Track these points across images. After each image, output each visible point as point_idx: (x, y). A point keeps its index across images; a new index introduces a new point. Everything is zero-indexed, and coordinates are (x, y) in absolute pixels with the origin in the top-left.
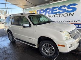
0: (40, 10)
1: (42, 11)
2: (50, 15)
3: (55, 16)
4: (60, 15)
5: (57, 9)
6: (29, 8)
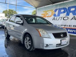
6: (43, 7)
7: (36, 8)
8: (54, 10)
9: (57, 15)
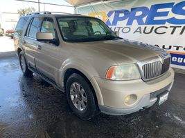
0: (118, 12)
1: (122, 15)
2: (143, 27)
3: (158, 31)
4: (175, 28)
5: (169, 10)
6: (89, 5)
7: (75, 6)
8: (107, 13)
9: (111, 23)
